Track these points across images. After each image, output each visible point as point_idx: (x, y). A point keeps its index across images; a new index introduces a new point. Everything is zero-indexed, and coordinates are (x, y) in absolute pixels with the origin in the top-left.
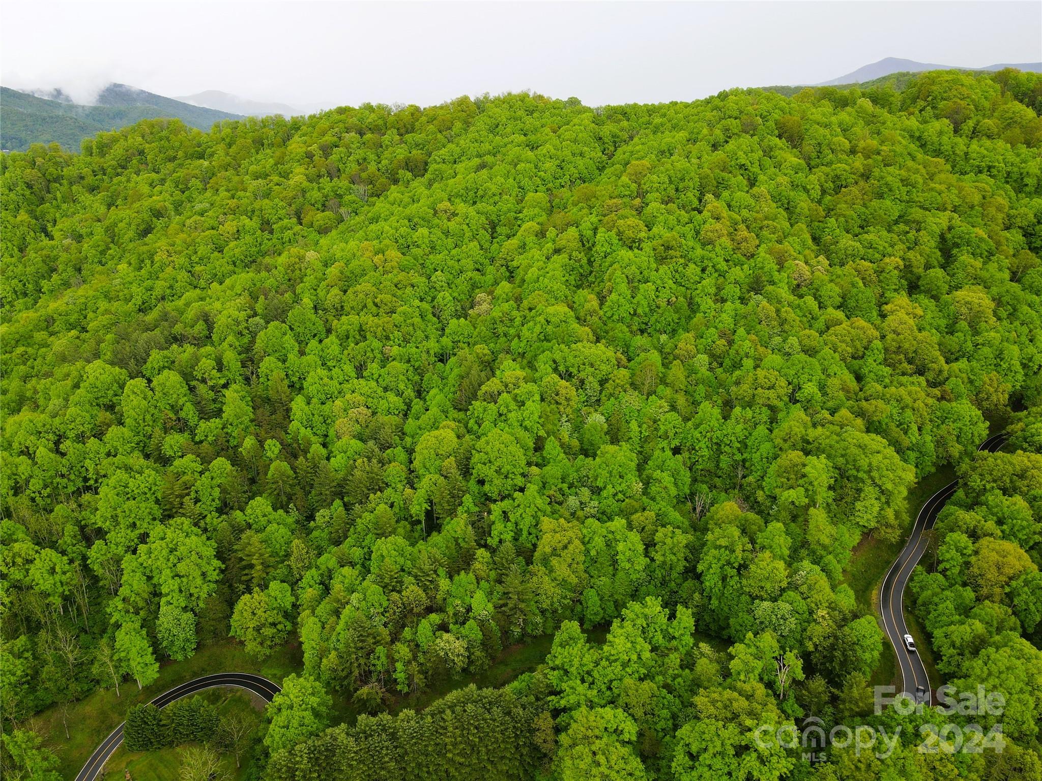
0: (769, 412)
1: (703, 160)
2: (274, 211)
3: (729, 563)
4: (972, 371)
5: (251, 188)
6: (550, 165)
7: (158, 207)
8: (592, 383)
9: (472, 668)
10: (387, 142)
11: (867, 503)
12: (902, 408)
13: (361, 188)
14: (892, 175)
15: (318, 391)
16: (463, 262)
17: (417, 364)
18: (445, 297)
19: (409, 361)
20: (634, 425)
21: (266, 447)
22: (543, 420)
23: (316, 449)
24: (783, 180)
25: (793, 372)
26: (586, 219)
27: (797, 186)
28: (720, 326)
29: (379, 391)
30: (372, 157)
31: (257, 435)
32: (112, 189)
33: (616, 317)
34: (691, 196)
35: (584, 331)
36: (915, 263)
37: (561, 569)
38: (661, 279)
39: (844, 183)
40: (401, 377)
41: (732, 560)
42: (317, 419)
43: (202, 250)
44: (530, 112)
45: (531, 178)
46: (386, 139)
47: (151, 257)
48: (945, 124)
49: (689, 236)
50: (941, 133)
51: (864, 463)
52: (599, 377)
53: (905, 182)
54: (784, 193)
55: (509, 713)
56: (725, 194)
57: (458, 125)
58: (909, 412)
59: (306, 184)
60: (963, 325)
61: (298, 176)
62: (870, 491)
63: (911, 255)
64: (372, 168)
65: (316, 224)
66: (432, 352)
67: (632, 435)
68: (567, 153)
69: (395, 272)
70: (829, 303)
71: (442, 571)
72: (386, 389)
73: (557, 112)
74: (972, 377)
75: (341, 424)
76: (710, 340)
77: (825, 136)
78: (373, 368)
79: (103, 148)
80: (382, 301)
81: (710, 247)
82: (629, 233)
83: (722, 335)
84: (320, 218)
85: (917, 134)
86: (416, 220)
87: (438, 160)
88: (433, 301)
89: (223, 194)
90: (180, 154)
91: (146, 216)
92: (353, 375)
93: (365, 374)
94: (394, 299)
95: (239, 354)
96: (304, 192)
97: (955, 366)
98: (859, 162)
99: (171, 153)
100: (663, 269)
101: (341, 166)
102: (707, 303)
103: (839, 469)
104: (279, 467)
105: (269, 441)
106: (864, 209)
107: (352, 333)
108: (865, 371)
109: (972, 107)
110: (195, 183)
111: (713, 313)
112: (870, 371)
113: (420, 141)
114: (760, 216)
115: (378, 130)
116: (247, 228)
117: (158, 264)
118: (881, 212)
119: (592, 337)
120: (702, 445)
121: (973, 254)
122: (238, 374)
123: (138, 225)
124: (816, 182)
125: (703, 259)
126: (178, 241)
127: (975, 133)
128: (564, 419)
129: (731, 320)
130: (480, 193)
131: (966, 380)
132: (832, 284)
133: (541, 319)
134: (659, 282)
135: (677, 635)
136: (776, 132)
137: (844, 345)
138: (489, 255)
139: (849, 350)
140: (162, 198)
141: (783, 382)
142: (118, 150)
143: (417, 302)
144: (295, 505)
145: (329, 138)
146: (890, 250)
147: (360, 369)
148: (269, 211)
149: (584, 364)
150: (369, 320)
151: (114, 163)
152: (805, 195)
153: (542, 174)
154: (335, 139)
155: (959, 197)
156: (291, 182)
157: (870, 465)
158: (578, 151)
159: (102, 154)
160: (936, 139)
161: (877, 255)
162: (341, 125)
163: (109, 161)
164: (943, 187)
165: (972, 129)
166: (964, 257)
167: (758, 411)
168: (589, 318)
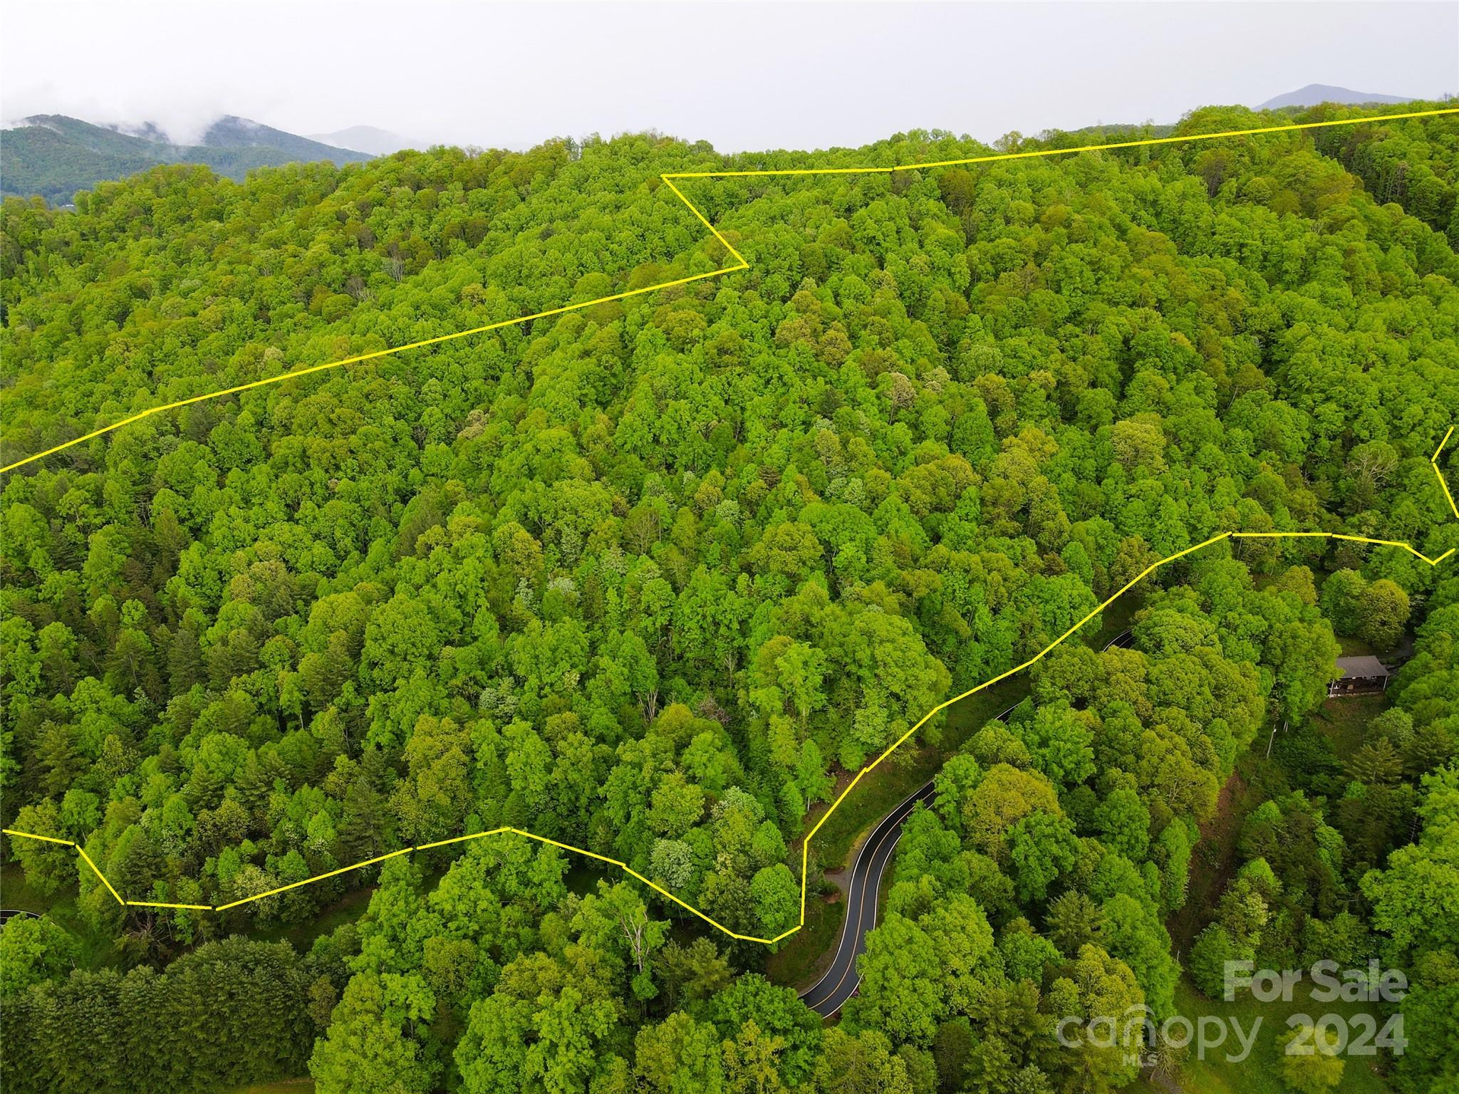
0: (787, 582)
1: (821, 229)
2: (275, 292)
3: (635, 787)
4: (1102, 532)
5: (256, 261)
6: (627, 235)
7: (139, 284)
8: (571, 537)
9: (284, 916)
10: (444, 200)
11: (868, 712)
12: (971, 582)
13: (395, 262)
14: (1073, 256)
15: (224, 537)
16: (468, 368)
17: (367, 504)
18: (432, 415)
19: (358, 500)
20: (612, 595)
21: (124, 610)
22: (486, 584)
23: (194, 614)
24: (920, 259)
25: (830, 527)
26: (634, 309)
27: (939, 269)
28: (767, 461)
29: (305, 539)
30: (420, 219)
31: (116, 593)
32: (96, 260)
33: (628, 447)
34: (780, 282)
35: (578, 463)
36: (1072, 380)
37: (427, 786)
38: (704, 394)
39: (1009, 265)
40: (341, 521)
41: (638, 782)
42: (210, 576)
43: (170, 343)
44: (636, 160)
45: (596, 253)
46: (444, 196)
47: (101, 353)
48: (1196, 183)
49: (758, 336)
50: (1184, 197)
51: (863, 655)
52: (582, 528)
53: (1095, 265)
54: (916, 278)
55: (280, 977)
56: (834, 278)
57: (539, 176)
58: (977, 587)
59: (327, 255)
60: (1116, 468)
61: (318, 248)
62: (872, 696)
63: (1069, 368)
64: (416, 234)
65: (325, 311)
66: (390, 489)
67: (608, 608)
68: (656, 217)
69: (369, 378)
70: (930, 433)
71: (279, 783)
72: (317, 537)
73: (670, 160)
74: (1102, 541)
75: (238, 582)
76: (745, 481)
77: (1002, 199)
78: (307, 507)
79: (101, 203)
80: (339, 418)
81: (782, 352)
82: (679, 331)
83: (765, 474)
84: (331, 301)
85: (1151, 198)
86: (423, 308)
87: (500, 224)
88: (417, 419)
89: (222, 266)
90: (195, 212)
91: (123, 296)
92: (281, 515)
93: (297, 516)
94: (359, 414)
95: (134, 484)
96: (322, 265)
97: (1081, 525)
98: (1033, 237)
99: (184, 211)
100: (712, 379)
101: (379, 232)
102: (756, 428)
103: (837, 662)
104: (131, 636)
105: (129, 602)
106: (1023, 303)
107: (291, 459)
108: (943, 529)
109: (1246, 159)
110: (199, 252)
111: (763, 443)
112: (950, 529)
113: (485, 199)
114: (869, 309)
115: (440, 183)
116: (235, 315)
117: (107, 362)
118: (1043, 307)
119: (588, 471)
120: (692, 624)
121: (1162, 368)
122: (124, 511)
123: (111, 308)
124: (964, 263)
125: (767, 367)
126: (144, 331)
127: (1240, 196)
128: (523, 583)
129: (782, 453)
130: (525, 272)
131: (1092, 546)
132: (940, 406)
133: (528, 447)
134: (699, 398)
135: (536, 880)
136: (938, 193)
137: (919, 492)
138: (514, 358)
139: (927, 498)
140: (149, 274)
141: (810, 540)
142: (117, 208)
143: (389, 420)
144: (143, 689)
145: (373, 193)
146: (1041, 360)
147: (292, 508)
148: (269, 292)
149: (564, 509)
150: (315, 443)
151: (111, 224)
152: (949, 281)
153: (615, 247)
154: (381, 194)
155: (1167, 288)
156: (309, 253)
157: (873, 657)
158: (670, 216)
159: (98, 212)
160: (1174, 204)
161: (1021, 367)
162: (392, 176)
163: (106, 221)
164: (1148, 273)
165: (1234, 190)
166: (1146, 373)
167: (770, 580)
168: (591, 445)
